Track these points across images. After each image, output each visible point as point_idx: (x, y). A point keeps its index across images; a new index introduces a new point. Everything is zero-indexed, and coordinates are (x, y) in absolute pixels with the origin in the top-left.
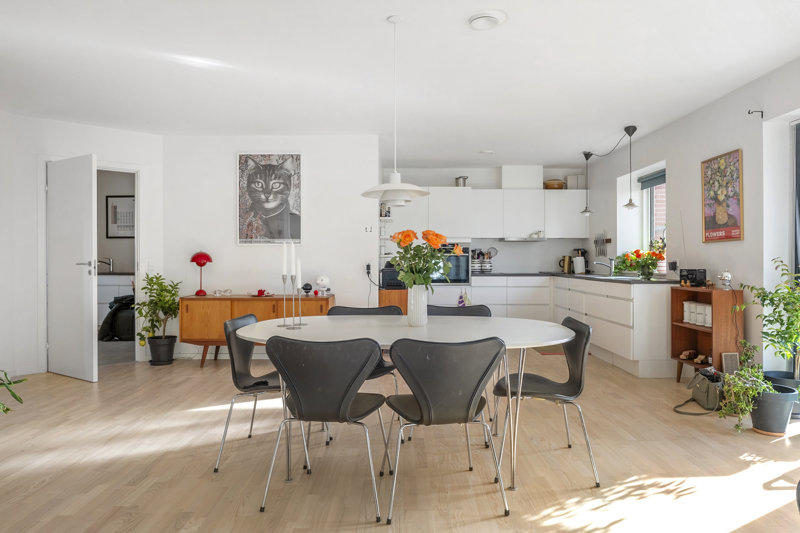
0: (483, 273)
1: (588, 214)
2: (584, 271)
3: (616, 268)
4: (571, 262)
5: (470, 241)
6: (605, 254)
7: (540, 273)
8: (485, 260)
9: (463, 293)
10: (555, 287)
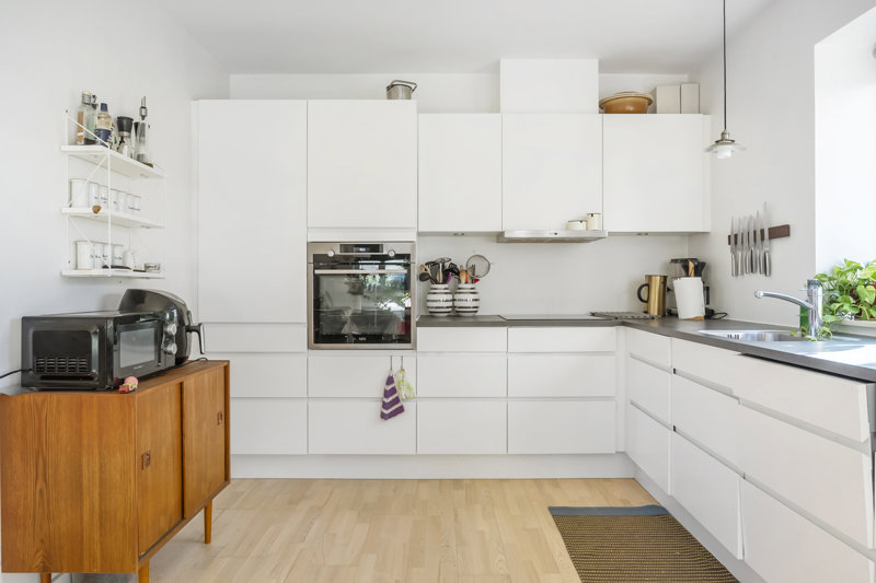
0: (456, 317)
1: (726, 152)
2: (702, 313)
3: (827, 310)
4: (667, 290)
5: (413, 237)
6: (766, 270)
7: (593, 314)
8: (463, 285)
9: (396, 368)
10: (631, 355)
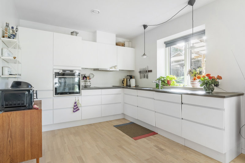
1: (145, 57)
2: (135, 86)
5: (81, 69)
6: (147, 77)
7: (113, 86)
8: (87, 80)
9: (77, 100)
10: (125, 94)
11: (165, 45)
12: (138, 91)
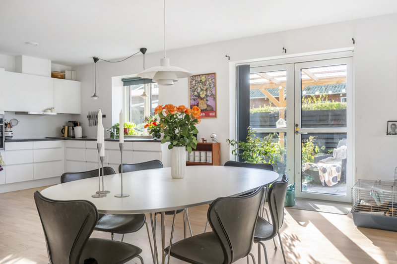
2: (82, 136)
4: (69, 130)
5: (3, 113)
7: (47, 138)
10: (67, 147)
11: (123, 82)
12: (87, 141)
